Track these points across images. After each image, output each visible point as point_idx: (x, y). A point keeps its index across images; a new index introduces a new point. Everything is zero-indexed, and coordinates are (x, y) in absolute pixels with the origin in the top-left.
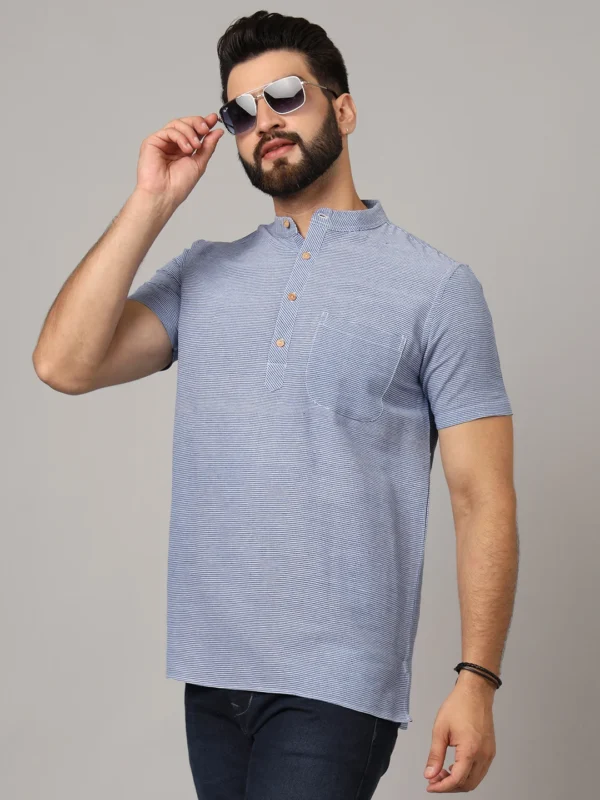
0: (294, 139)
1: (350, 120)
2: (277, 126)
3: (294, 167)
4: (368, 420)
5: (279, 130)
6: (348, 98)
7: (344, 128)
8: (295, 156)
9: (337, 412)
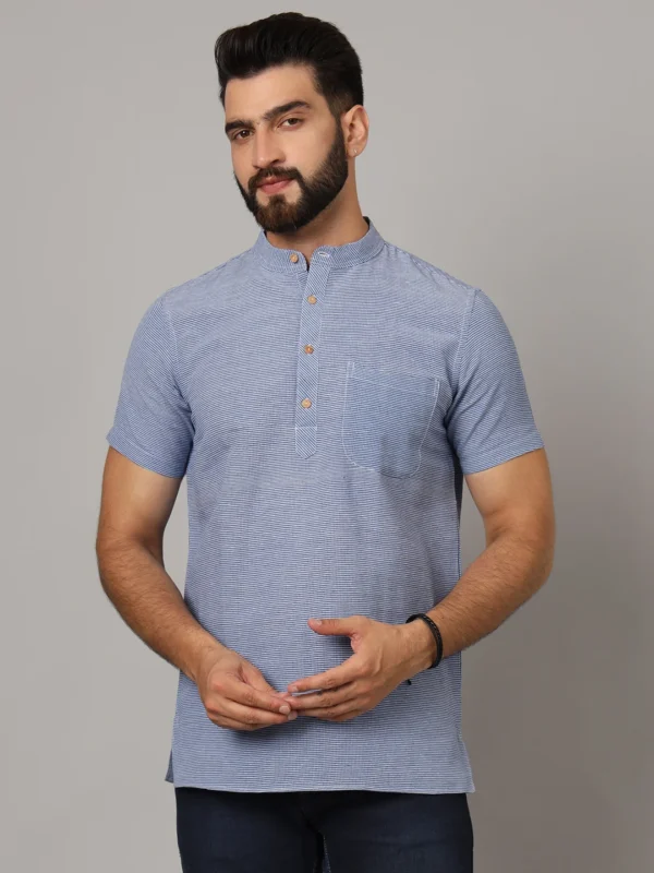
0: (294, 175)
1: (360, 138)
2: (276, 161)
3: (291, 207)
5: (278, 165)
6: (361, 110)
7: (352, 149)
8: (293, 193)
9: (383, 473)
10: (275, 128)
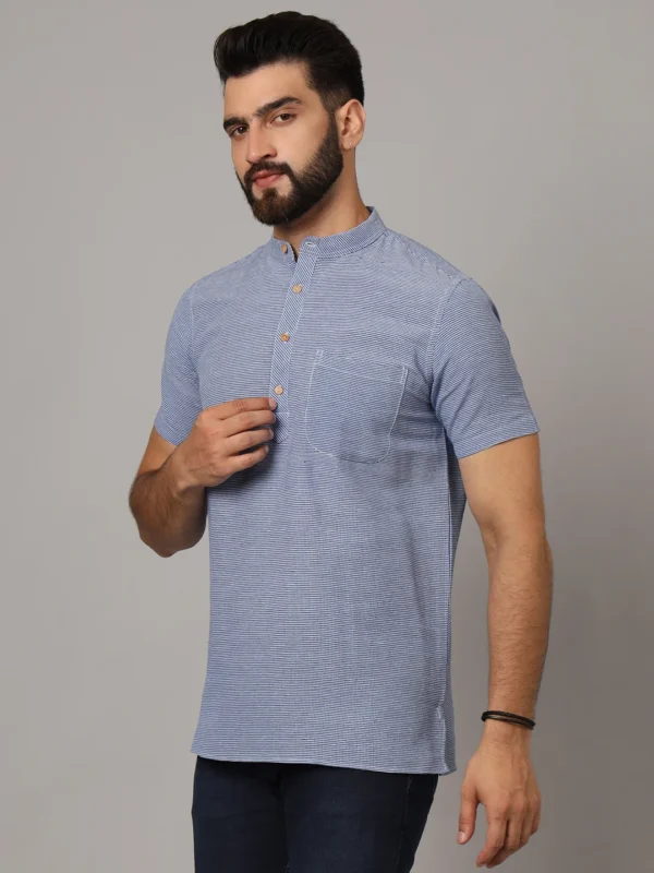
1: (355, 131)
3: (283, 199)
4: (375, 461)
6: (356, 104)
7: (346, 143)
9: (342, 458)
10: (268, 124)
